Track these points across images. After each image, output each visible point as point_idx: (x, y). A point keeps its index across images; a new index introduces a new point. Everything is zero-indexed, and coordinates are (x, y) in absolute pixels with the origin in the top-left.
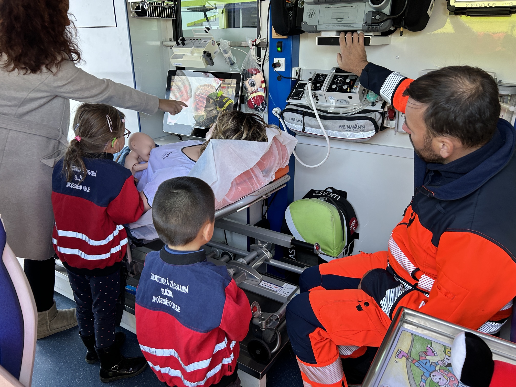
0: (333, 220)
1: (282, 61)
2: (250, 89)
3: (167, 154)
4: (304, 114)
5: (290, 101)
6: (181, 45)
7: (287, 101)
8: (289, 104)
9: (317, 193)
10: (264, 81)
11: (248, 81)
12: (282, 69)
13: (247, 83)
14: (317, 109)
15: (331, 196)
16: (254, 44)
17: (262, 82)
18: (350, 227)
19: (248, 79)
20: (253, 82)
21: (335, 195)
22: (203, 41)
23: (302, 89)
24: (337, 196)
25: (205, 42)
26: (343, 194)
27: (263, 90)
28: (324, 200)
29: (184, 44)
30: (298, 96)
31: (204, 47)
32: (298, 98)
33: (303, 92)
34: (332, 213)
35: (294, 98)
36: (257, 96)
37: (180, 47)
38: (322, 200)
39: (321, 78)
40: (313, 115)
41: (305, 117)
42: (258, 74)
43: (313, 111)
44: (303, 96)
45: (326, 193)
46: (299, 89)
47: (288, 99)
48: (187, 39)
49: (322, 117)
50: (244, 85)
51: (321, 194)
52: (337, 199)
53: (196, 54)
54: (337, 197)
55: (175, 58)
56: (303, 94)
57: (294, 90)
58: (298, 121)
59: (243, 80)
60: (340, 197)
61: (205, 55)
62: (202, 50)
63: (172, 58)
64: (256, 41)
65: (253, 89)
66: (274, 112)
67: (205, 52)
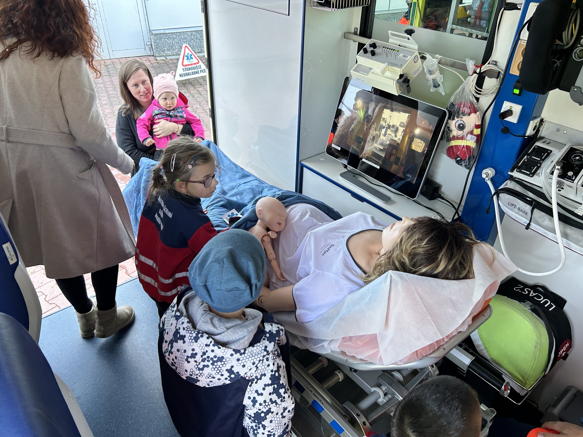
0: (537, 347)
1: (517, 109)
2: (455, 132)
3: (328, 247)
4: (535, 205)
5: (516, 174)
6: (369, 54)
7: (509, 173)
8: (512, 178)
9: (520, 289)
10: (481, 126)
11: (454, 122)
12: (513, 119)
13: (453, 124)
14: (558, 204)
15: (541, 302)
16: (478, 71)
17: (477, 127)
18: (560, 353)
19: (456, 119)
20: (461, 124)
21: (548, 302)
22: (401, 55)
23: (539, 159)
24: (550, 304)
25: (403, 58)
26: (560, 302)
27: (475, 138)
28: (530, 308)
29: (373, 54)
30: (530, 170)
31: (401, 66)
32: (529, 173)
33: (539, 165)
34: (540, 336)
35: (522, 170)
36: (464, 146)
37: (368, 58)
38: (526, 307)
39: (577, 158)
40: (549, 211)
41: (536, 211)
42: (473, 115)
43: (551, 205)
44: (538, 172)
45: (535, 294)
46: (533, 157)
47: (512, 171)
48: (379, 45)
49: (562, 218)
50: (448, 125)
51: (527, 292)
52: (550, 310)
53: (388, 74)
54: (550, 306)
55: (357, 71)
56: (538, 168)
57: (525, 157)
58: (521, 211)
59: (449, 118)
60: (554, 306)
61: (401, 80)
62: (400, 71)
63: (354, 70)
64: (482, 68)
65: (460, 133)
66: (484, 176)
67: (401, 76)
